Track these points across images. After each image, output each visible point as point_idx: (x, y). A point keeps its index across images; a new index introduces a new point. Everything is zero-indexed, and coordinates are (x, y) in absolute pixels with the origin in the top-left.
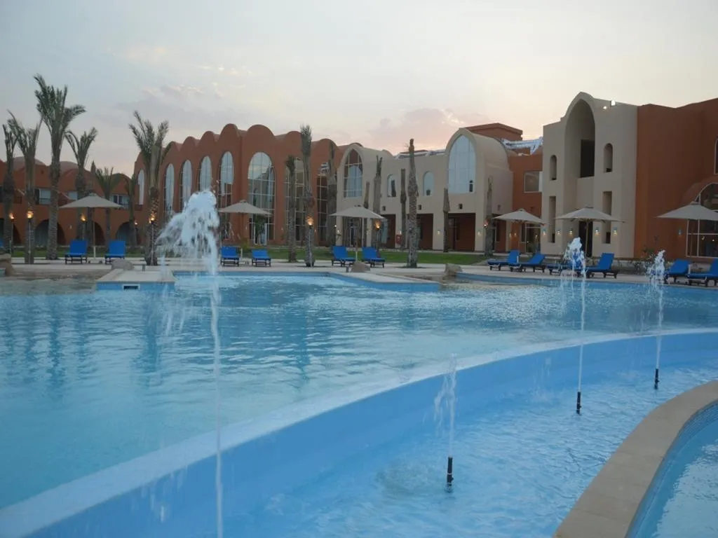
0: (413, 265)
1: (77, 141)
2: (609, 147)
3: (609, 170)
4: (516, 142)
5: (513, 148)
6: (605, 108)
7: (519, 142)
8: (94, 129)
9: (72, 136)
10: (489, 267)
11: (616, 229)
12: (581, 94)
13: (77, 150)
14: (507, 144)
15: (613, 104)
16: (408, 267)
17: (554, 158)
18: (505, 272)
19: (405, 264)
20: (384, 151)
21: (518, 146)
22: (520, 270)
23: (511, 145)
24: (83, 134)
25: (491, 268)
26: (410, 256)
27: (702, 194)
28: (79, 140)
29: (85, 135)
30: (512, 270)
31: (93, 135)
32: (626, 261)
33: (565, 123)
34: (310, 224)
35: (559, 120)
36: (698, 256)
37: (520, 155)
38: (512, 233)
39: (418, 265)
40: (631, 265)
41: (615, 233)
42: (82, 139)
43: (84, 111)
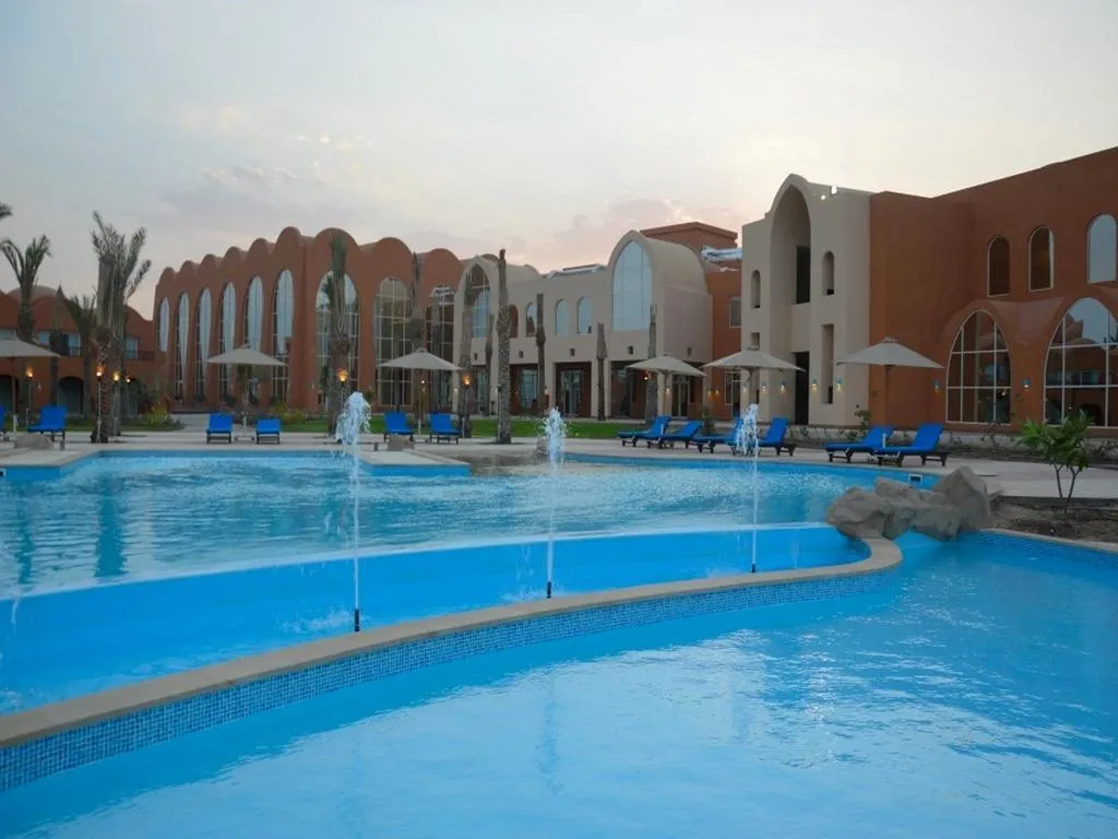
0: (505, 440)
1: (20, 255)
2: (829, 256)
3: (830, 292)
4: (724, 251)
5: (718, 259)
6: (823, 197)
7: (733, 250)
8: (44, 238)
9: (13, 249)
10: (621, 442)
11: (839, 382)
12: (792, 177)
13: (20, 269)
14: (709, 254)
15: (834, 191)
16: (497, 443)
17: (757, 274)
18: (641, 450)
19: (493, 439)
20: (526, 266)
21: (727, 257)
22: (660, 446)
23: (716, 255)
24: (30, 242)
25: (624, 443)
26: (499, 426)
27: (965, 326)
28: (24, 255)
29: (34, 244)
30: (650, 445)
31: (43, 247)
32: (836, 430)
33: (771, 221)
34: (343, 379)
35: (762, 217)
36: (961, 422)
37: (723, 270)
38: (713, 390)
39: (513, 440)
40: (843, 437)
41: (838, 388)
42: (29, 252)
43: (9, 213)
